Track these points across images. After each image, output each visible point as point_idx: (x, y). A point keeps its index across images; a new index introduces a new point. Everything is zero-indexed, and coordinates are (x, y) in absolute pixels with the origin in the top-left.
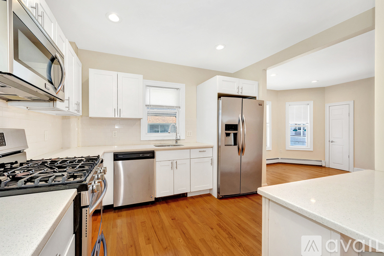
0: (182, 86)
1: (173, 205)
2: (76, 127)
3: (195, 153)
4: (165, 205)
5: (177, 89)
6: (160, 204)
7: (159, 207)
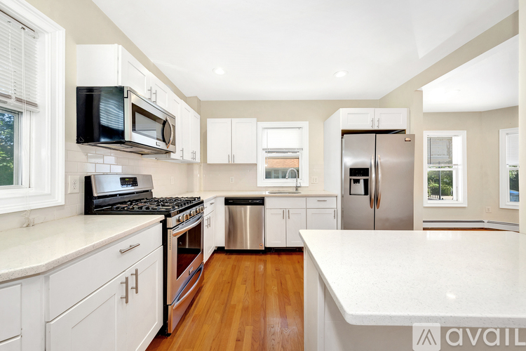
0: (305, 124)
1: (284, 257)
2: (198, 174)
3: (312, 203)
4: (276, 257)
5: (299, 128)
6: (271, 254)
7: (269, 257)
